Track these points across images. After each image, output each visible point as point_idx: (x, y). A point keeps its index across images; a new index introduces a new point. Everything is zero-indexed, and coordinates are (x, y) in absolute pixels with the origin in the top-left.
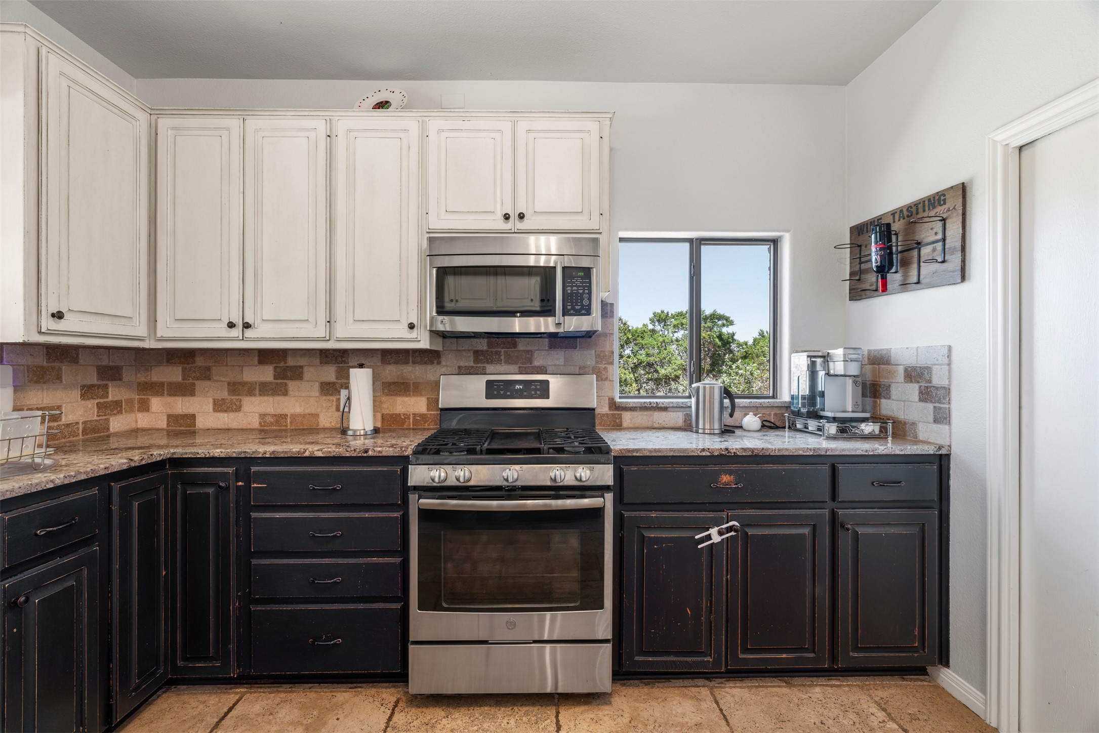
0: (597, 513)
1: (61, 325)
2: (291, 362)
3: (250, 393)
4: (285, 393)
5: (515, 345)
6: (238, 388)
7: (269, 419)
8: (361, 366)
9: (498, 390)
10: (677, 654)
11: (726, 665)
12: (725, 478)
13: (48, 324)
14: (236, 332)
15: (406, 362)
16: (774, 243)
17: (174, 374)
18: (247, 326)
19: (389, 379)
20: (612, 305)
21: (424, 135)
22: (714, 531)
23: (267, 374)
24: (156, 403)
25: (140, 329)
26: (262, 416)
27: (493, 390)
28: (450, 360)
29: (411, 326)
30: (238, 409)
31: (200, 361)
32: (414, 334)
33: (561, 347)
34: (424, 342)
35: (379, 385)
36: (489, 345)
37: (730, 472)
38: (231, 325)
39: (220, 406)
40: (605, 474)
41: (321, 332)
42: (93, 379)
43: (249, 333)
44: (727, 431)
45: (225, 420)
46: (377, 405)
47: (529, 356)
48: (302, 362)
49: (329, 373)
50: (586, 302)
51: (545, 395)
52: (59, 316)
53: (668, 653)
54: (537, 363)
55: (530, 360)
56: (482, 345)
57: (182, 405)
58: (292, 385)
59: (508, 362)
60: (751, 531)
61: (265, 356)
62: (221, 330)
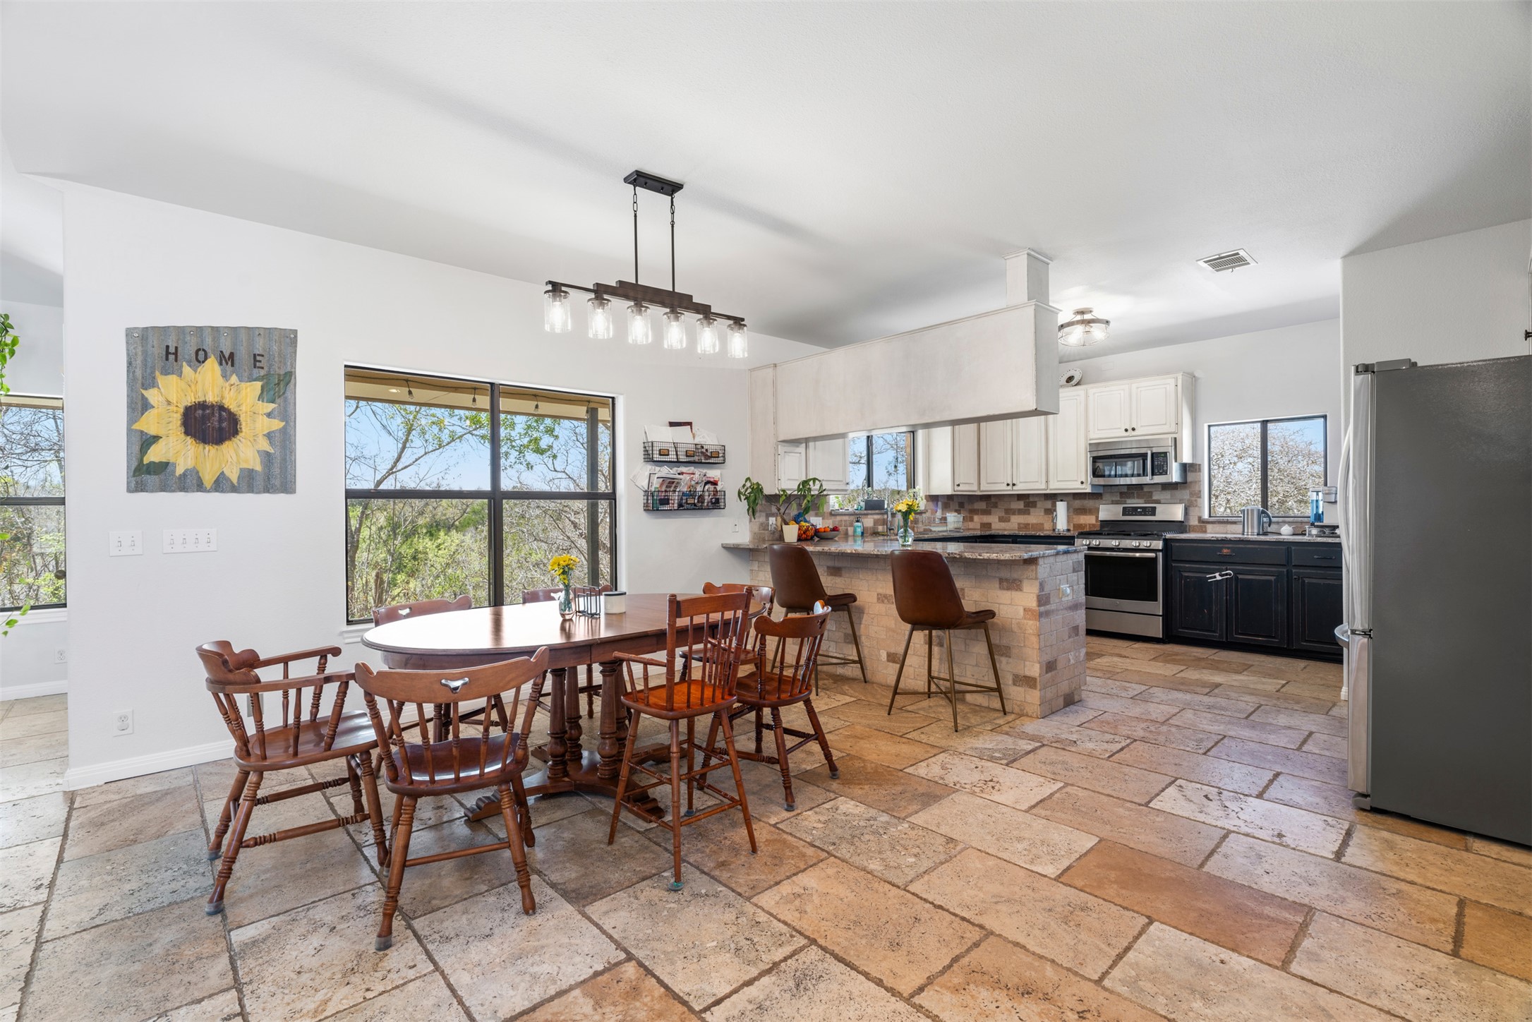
0: (1155, 560)
1: (959, 488)
2: (1031, 499)
3: (1014, 514)
4: (1029, 514)
5: (1142, 489)
6: (1010, 512)
7: (1022, 526)
8: (1062, 501)
9: (1129, 511)
10: (1200, 630)
11: (1227, 638)
12: (1225, 551)
13: (956, 488)
14: (1010, 488)
15: (1085, 499)
16: (1325, 417)
17: (982, 505)
18: (1014, 485)
19: (1077, 507)
20: (1200, 465)
21: (1087, 396)
22: (1217, 574)
23: (1021, 505)
24: (976, 518)
25: (975, 488)
26: (1019, 524)
27: (1126, 511)
28: (1107, 497)
29: (1082, 483)
30: (1009, 521)
31: (993, 500)
32: (1084, 486)
33: (1169, 489)
34: (1089, 490)
35: (1071, 510)
36: (1128, 489)
37: (1228, 548)
38: (1008, 485)
39: (1001, 520)
40: (1159, 544)
41: (1043, 486)
42: (957, 508)
43: (1015, 488)
44: (1265, 534)
45: (1003, 525)
46: (1069, 521)
47: (1150, 494)
48: (1036, 499)
49: (1048, 504)
50: (1165, 468)
51: (1154, 514)
52: (959, 485)
53: (1196, 630)
54: (1154, 498)
55: (1151, 497)
56: (1125, 490)
57: (986, 519)
58: (1032, 510)
59: (1138, 498)
60: (1240, 576)
61: (1020, 497)
62: (1004, 487)
